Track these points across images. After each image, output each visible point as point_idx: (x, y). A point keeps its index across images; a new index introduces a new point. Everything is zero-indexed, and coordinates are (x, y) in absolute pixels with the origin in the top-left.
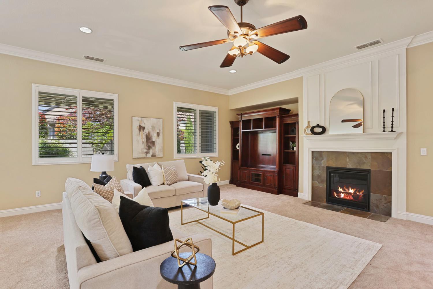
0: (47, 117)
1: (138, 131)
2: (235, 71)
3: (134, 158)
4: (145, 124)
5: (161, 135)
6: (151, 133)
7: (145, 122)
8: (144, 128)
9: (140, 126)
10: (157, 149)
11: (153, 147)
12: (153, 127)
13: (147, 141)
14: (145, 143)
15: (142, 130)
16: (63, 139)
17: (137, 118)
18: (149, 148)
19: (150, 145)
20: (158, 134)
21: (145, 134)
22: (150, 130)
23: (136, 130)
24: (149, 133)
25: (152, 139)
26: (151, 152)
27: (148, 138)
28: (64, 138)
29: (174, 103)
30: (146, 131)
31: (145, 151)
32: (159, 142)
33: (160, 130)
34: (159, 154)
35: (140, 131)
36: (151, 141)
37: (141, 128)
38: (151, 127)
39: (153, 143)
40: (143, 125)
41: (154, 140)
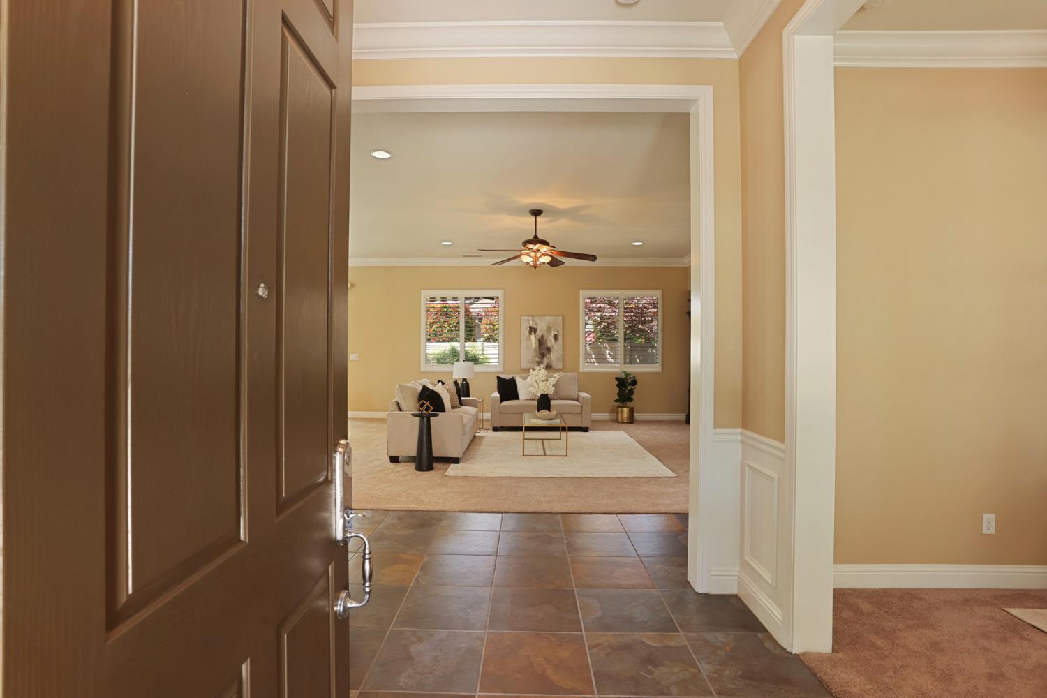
0: (471, 310)
1: (527, 332)
2: (641, 244)
3: (522, 369)
4: (536, 324)
5: (560, 338)
6: (546, 336)
7: (537, 321)
8: (535, 330)
9: (530, 327)
10: (554, 357)
11: (548, 355)
12: (549, 329)
13: (540, 347)
14: (538, 350)
15: (533, 333)
16: (489, 341)
17: (527, 318)
18: (543, 356)
19: (544, 352)
20: (556, 337)
21: (538, 337)
22: (544, 332)
23: (525, 331)
24: (542, 336)
25: (547, 344)
26: (545, 361)
27: (541, 342)
28: (491, 340)
29: (581, 291)
30: (539, 333)
31: (537, 359)
32: (556, 347)
33: (558, 332)
34: (557, 364)
35: (530, 333)
36: (544, 346)
37: (532, 330)
38: (545, 328)
39: (549, 350)
40: (534, 326)
41: (549, 345)
